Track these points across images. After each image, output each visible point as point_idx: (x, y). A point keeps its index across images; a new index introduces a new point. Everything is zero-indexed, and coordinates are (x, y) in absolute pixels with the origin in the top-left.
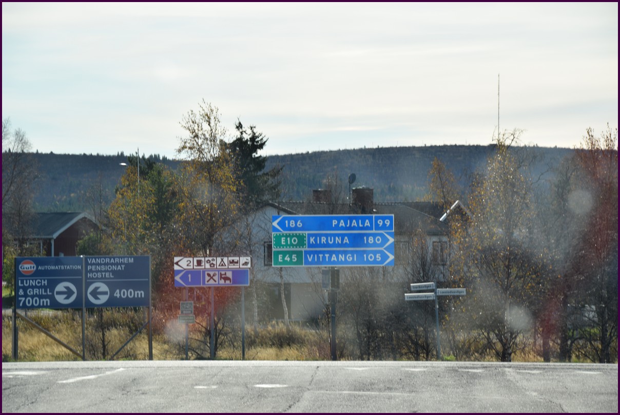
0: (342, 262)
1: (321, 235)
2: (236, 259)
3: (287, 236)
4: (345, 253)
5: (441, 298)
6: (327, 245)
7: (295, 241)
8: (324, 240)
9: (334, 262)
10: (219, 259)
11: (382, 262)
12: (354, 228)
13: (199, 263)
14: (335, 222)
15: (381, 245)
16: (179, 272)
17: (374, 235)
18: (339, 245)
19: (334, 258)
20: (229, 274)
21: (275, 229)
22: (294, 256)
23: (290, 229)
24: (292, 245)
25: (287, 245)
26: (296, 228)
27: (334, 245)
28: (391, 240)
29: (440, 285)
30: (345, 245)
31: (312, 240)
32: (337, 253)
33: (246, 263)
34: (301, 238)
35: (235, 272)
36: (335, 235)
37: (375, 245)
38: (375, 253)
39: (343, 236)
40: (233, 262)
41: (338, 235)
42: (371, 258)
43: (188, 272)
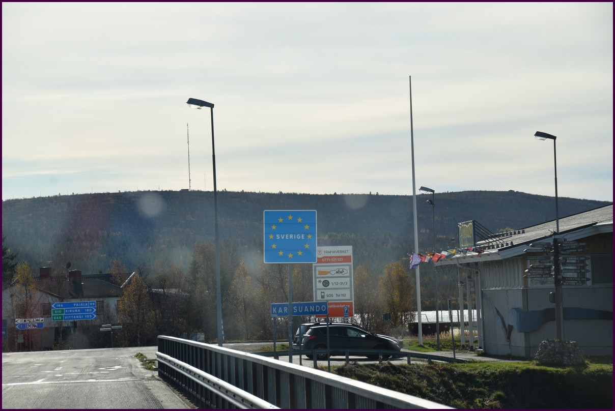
0: (77, 319)
1: (70, 309)
2: (39, 319)
3: (57, 310)
4: (79, 315)
5: (113, 330)
6: (72, 313)
7: (60, 312)
8: (71, 311)
9: (75, 319)
10: (32, 319)
11: (92, 318)
12: (82, 306)
13: (25, 321)
14: (75, 305)
15: (91, 312)
16: (17, 324)
17: (89, 309)
18: (77, 313)
19: (75, 317)
20: (36, 325)
21: (53, 308)
22: (60, 317)
23: (58, 307)
24: (59, 313)
25: (57, 313)
26: (60, 307)
27: (75, 313)
28: (95, 310)
29: (113, 325)
30: (79, 312)
31: (66, 311)
32: (76, 315)
33: (42, 320)
34: (62, 310)
35: (38, 324)
36: (75, 309)
37: (89, 312)
38: (89, 315)
39: (78, 309)
40: (37, 320)
41: (76, 309)
42: (88, 316)
43: (20, 324)
